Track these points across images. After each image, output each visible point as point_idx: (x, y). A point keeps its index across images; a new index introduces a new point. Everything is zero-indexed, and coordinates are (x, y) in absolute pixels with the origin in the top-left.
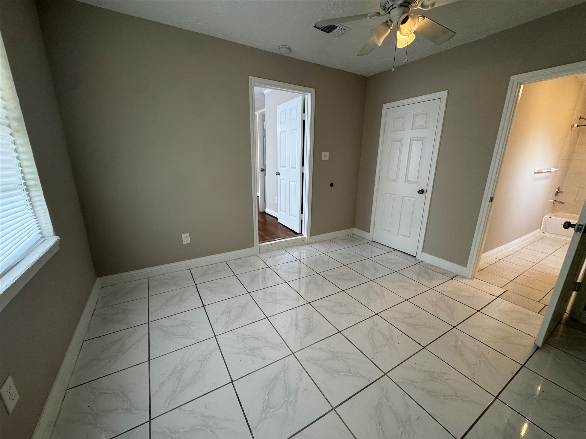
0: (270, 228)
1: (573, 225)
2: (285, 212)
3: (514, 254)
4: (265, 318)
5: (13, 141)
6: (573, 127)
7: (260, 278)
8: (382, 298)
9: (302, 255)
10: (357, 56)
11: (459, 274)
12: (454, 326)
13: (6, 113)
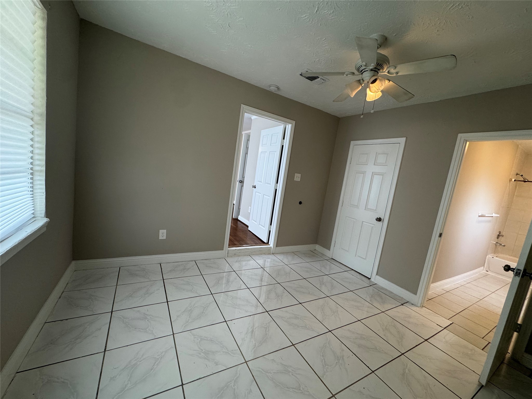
0: (241, 234)
1: (512, 268)
2: (256, 222)
3: (460, 287)
4: (224, 322)
5: (32, 131)
6: (511, 181)
7: (224, 281)
8: (336, 315)
9: (266, 263)
10: (333, 101)
11: (409, 301)
12: (403, 353)
13: (32, 107)
